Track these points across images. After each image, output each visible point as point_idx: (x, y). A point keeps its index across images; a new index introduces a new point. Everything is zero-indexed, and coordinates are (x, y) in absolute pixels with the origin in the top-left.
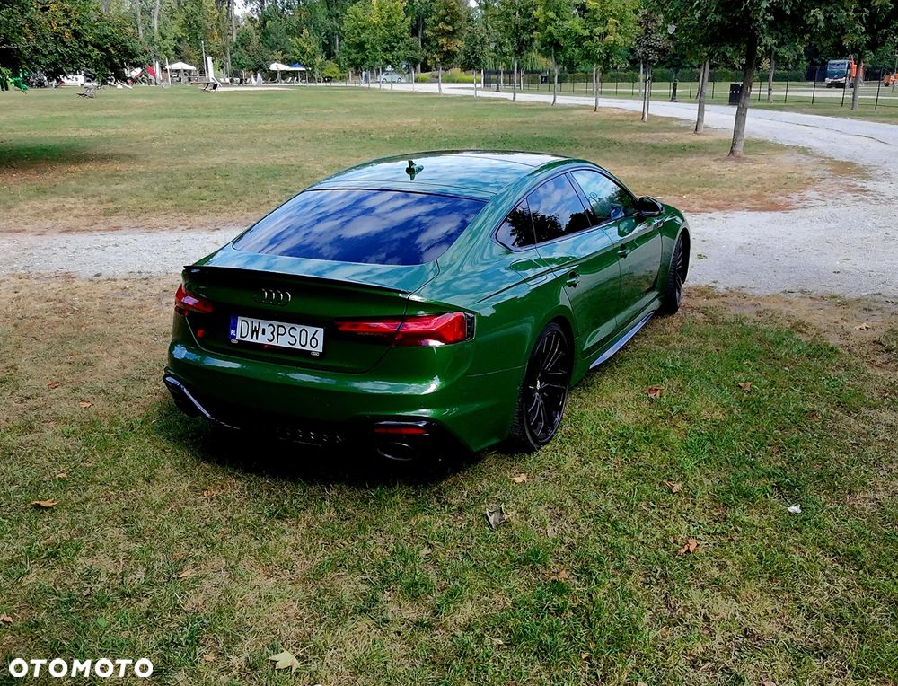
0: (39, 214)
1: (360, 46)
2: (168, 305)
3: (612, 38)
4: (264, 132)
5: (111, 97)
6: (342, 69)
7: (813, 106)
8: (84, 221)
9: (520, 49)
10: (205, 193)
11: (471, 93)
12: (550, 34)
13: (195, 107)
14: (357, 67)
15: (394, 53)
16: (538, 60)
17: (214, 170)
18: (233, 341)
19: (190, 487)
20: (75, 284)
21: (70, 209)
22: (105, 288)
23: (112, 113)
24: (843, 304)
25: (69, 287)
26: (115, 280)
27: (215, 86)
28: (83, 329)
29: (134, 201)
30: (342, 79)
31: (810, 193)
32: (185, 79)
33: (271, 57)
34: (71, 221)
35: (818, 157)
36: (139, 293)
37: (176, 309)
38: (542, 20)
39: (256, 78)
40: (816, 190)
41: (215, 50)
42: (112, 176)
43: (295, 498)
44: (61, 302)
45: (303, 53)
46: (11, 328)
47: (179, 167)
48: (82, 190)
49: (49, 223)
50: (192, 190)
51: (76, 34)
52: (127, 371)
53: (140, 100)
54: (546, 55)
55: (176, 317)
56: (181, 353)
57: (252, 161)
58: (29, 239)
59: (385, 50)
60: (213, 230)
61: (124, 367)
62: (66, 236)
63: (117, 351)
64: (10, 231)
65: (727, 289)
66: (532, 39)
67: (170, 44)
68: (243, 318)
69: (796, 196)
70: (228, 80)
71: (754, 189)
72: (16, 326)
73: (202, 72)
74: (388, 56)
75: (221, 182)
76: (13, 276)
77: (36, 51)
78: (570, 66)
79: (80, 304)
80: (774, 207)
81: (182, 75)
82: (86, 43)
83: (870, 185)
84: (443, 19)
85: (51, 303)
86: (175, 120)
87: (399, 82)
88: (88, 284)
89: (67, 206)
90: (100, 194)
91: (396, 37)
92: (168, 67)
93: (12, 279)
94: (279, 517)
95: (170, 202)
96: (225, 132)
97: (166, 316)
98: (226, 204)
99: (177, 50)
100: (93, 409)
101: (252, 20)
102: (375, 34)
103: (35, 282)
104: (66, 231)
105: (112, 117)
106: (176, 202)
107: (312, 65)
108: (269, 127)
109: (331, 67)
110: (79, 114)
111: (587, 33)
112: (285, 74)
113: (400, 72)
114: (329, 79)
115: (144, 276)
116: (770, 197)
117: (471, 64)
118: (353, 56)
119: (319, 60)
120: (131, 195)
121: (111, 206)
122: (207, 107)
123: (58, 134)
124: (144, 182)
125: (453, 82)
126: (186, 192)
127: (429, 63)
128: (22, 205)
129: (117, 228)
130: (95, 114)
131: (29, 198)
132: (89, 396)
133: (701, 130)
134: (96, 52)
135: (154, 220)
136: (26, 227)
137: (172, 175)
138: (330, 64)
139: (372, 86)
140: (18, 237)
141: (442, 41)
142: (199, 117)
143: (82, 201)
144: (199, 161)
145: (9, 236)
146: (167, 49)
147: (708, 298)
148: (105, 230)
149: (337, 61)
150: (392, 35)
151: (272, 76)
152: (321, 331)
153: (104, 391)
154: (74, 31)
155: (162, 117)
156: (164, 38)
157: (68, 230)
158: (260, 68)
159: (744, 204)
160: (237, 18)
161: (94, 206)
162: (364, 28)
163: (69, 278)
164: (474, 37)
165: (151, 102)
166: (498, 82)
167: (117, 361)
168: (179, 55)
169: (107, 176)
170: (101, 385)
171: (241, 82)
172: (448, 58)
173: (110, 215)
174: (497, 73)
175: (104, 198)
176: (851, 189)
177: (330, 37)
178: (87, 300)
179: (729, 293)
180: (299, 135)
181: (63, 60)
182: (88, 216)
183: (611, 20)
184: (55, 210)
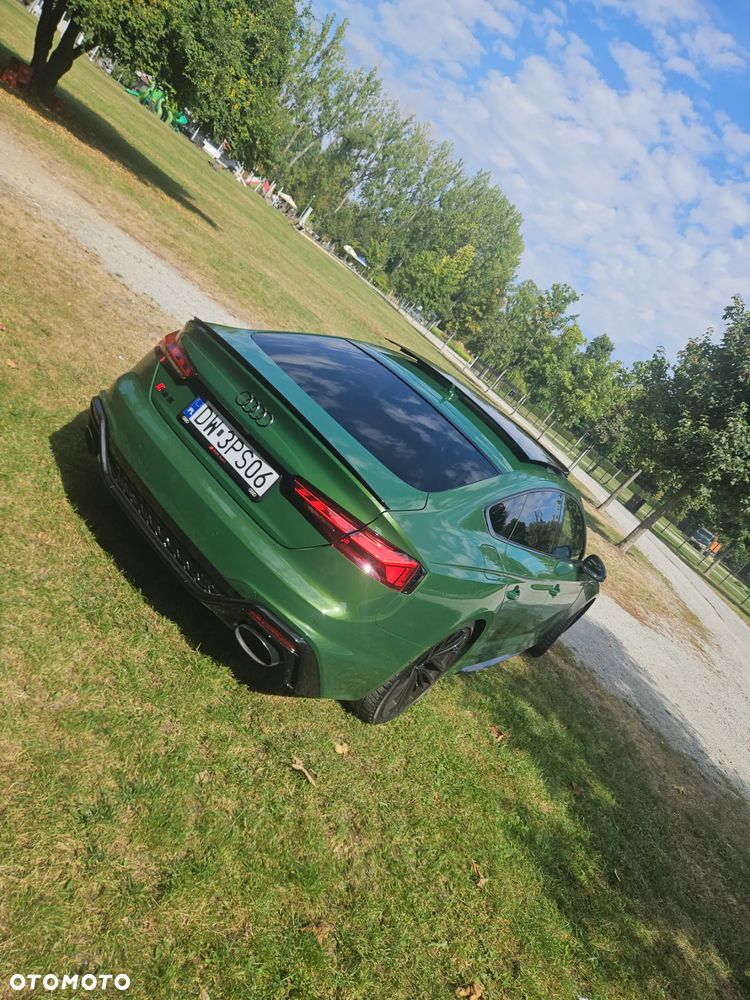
0: (114, 203)
1: (413, 281)
2: (153, 339)
3: (584, 404)
4: (312, 281)
5: (229, 181)
6: (390, 286)
7: (677, 550)
8: (142, 234)
9: (516, 363)
10: (244, 286)
11: (461, 366)
12: (544, 369)
13: (278, 230)
14: (400, 291)
15: (432, 302)
16: (519, 380)
17: (262, 277)
18: (185, 419)
19: (32, 516)
20: (95, 268)
21: (139, 218)
22: (116, 290)
23: (220, 188)
24: (666, 748)
25: (89, 265)
26: (128, 289)
27: (301, 229)
28: (69, 304)
29: (190, 250)
30: (384, 290)
31: (663, 621)
32: (284, 209)
33: (351, 240)
34: (133, 226)
35: (675, 594)
36: (138, 313)
37: (156, 348)
38: (546, 356)
39: (330, 245)
40: (669, 622)
41: (319, 207)
42: (189, 223)
43: (120, 607)
44: (72, 270)
45: (374, 254)
46: (13, 257)
47: (239, 255)
48: (159, 214)
49: (116, 214)
50: (237, 278)
51: (242, 111)
52: (74, 364)
53: (245, 197)
54: (527, 380)
55: (150, 354)
56: (127, 389)
57: (292, 293)
58: (90, 212)
59: (428, 295)
60: (231, 315)
61: (74, 360)
62: (120, 232)
63: (80, 341)
64: (82, 197)
65: (582, 663)
66: (528, 363)
67: (292, 180)
68: (211, 406)
69: (652, 617)
70: (311, 232)
71: (624, 586)
72: (18, 258)
73: (299, 215)
74: (426, 300)
75: (261, 287)
76: (54, 225)
77: (206, 97)
78: (535, 399)
79: (84, 283)
80: (634, 613)
81: (284, 206)
82: (245, 123)
83: (706, 647)
84: (480, 304)
85: (63, 265)
86: (259, 227)
87: (420, 321)
88: (106, 275)
89: (140, 215)
90: (169, 227)
91: (441, 292)
92: (280, 193)
93: (50, 226)
94: (89, 617)
95: (214, 271)
96: (285, 259)
97: (144, 346)
98: (254, 305)
99: (294, 188)
100: (15, 373)
101: (356, 209)
102: (429, 280)
103: (66, 242)
104: (124, 229)
105: (219, 191)
106: (218, 274)
107: (372, 267)
108: (318, 281)
109: (383, 278)
110: (198, 171)
111: (570, 388)
112: (350, 259)
113: (425, 317)
114: (376, 285)
115: (153, 304)
116: (633, 601)
117: (474, 347)
118: (404, 283)
119: (379, 267)
120: (192, 244)
121: (171, 240)
122: (285, 236)
123: (174, 172)
124: (207, 244)
125: (453, 349)
126: (232, 274)
127: (449, 325)
128: (108, 188)
129: (162, 257)
130: (211, 181)
131: (117, 188)
132: (22, 359)
133: (601, 510)
134: (247, 134)
135: (192, 273)
136: (96, 203)
137: (230, 256)
138: (385, 275)
139: (401, 311)
140: (85, 204)
141: (469, 318)
142: (276, 238)
143: (153, 220)
144: (255, 262)
145: (79, 200)
146: (288, 182)
147: (566, 661)
148: (152, 252)
149: (390, 278)
150: (439, 289)
151: (342, 254)
152: (275, 476)
153: (39, 365)
154: (243, 108)
155: (251, 218)
156: (292, 173)
157: (125, 230)
158: (337, 241)
159: (614, 594)
160: (348, 200)
161: (158, 230)
162: (424, 271)
163: (95, 260)
164: (492, 332)
165: (252, 204)
166: (482, 373)
167: (73, 349)
168: (292, 192)
169: (185, 220)
170: (41, 358)
171: (319, 240)
172: (464, 331)
173: (165, 245)
174: (486, 366)
175: (170, 231)
176: (693, 641)
177: (398, 258)
178: (93, 286)
179: (581, 669)
180: (334, 302)
181: (219, 121)
182: (149, 233)
183: (593, 391)
184: (128, 210)
